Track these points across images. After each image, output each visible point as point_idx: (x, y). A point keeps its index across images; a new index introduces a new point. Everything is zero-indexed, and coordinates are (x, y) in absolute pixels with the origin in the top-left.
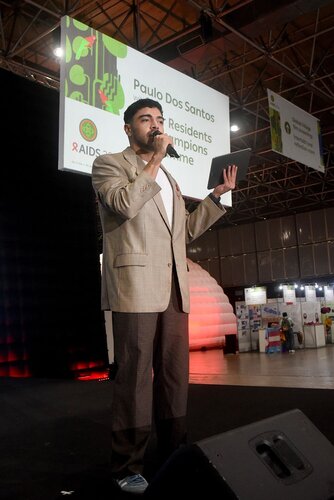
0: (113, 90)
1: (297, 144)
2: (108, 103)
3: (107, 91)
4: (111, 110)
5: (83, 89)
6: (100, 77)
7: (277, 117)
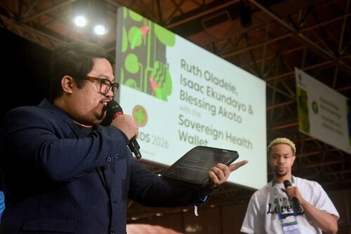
0: (162, 78)
1: (324, 125)
2: (158, 90)
3: (157, 79)
4: (160, 96)
5: (136, 77)
6: (152, 66)
7: (304, 96)
